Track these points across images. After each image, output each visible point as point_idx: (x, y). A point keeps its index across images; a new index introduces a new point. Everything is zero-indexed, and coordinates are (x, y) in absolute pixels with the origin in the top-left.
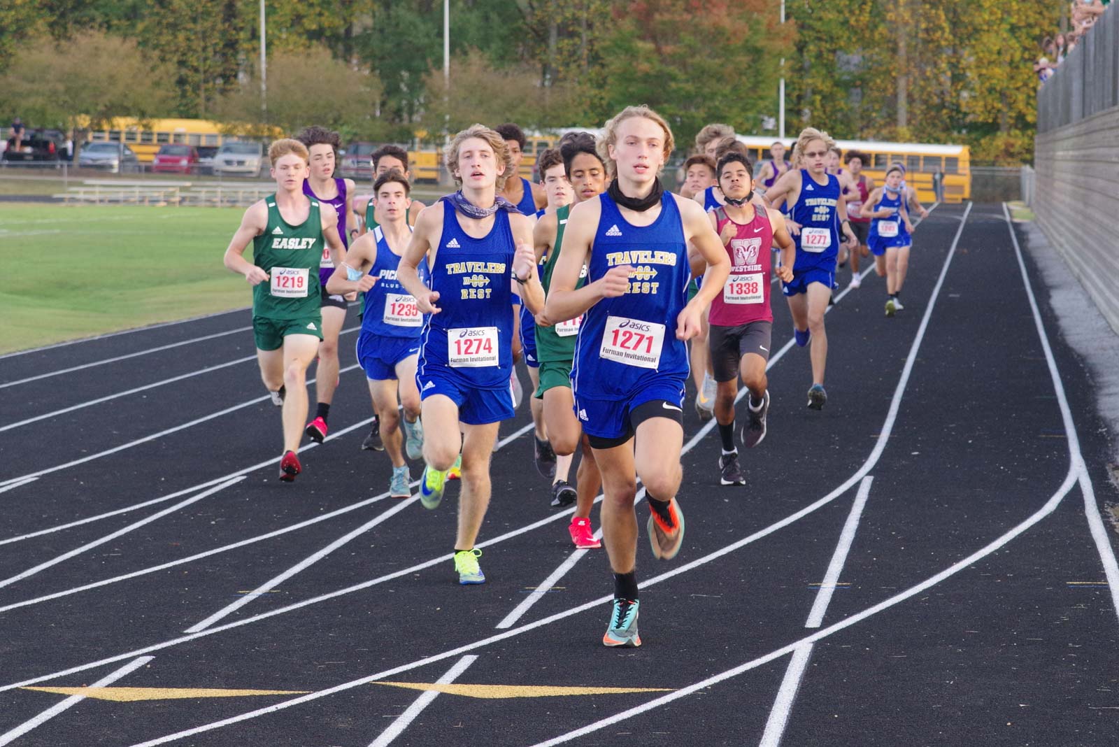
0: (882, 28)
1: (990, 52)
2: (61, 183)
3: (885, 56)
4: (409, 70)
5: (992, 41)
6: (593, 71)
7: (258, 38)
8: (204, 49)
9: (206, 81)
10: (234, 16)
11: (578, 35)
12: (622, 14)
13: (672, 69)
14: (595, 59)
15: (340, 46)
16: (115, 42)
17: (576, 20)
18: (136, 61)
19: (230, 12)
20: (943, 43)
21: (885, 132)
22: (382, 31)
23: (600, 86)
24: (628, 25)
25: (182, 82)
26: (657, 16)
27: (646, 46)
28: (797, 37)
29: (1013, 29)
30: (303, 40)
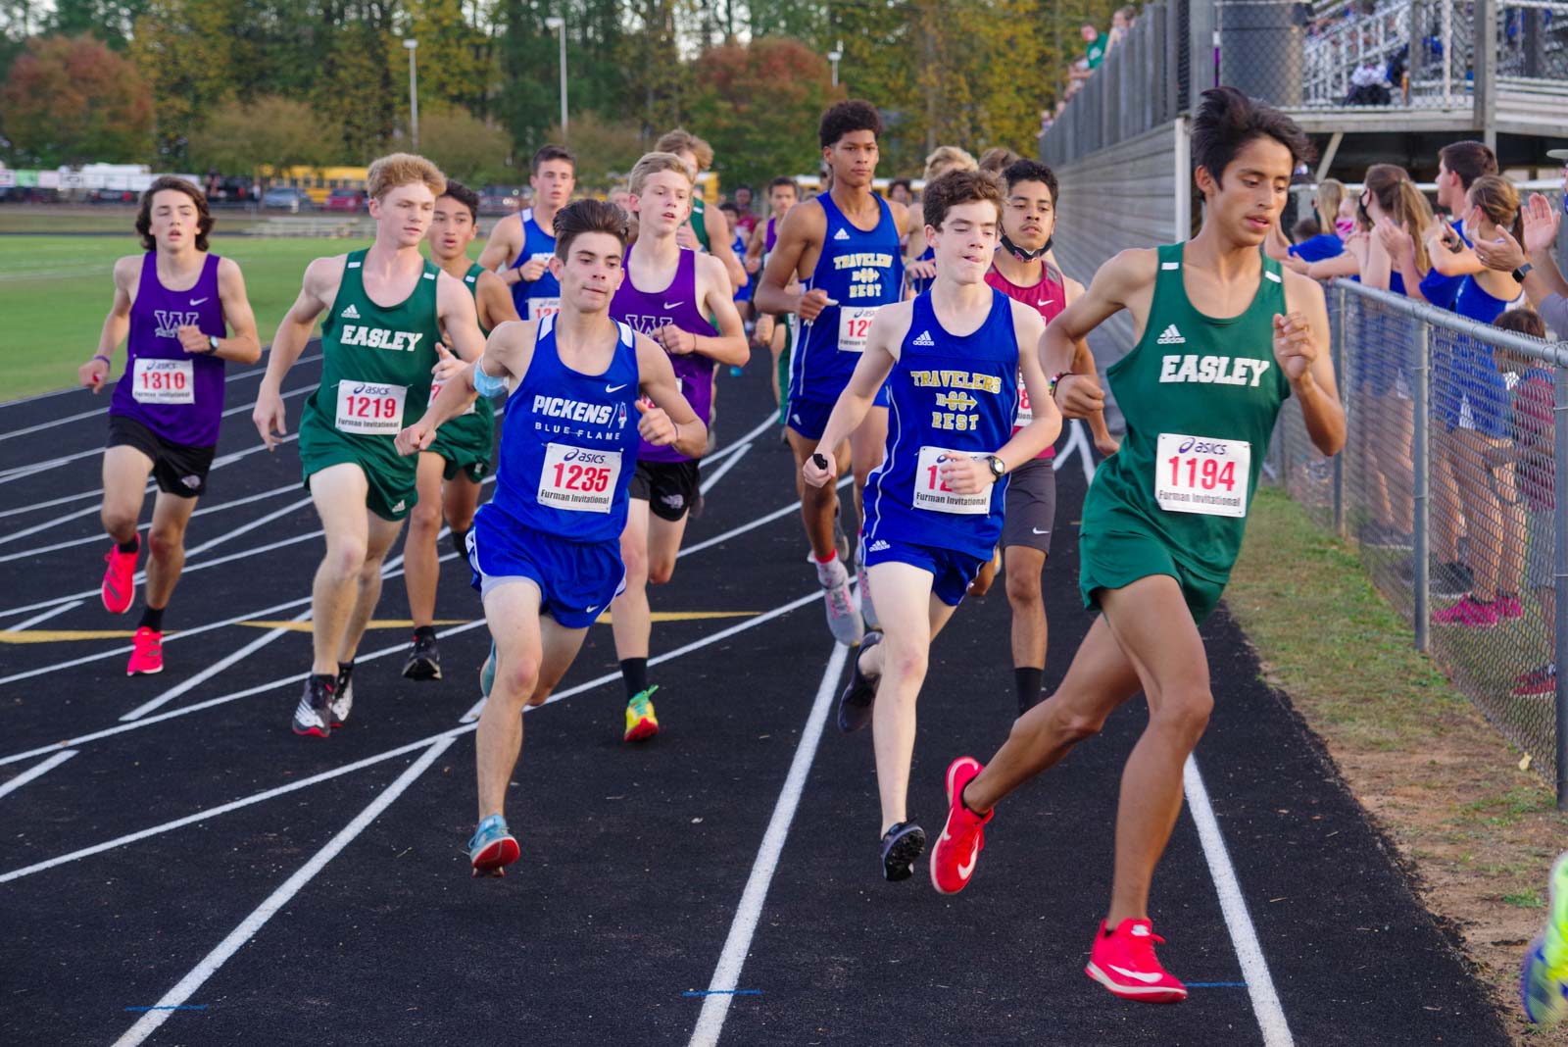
0: (915, 91)
1: (1001, 108)
2: (249, 221)
3: (917, 112)
4: (534, 125)
5: (1003, 99)
7: (411, 102)
8: (366, 111)
9: (368, 137)
10: (390, 84)
11: (671, 97)
12: (706, 79)
13: (748, 124)
15: (477, 109)
16: (292, 105)
17: (669, 85)
18: (309, 121)
19: (387, 81)
20: (964, 102)
22: (511, 95)
24: (711, 89)
25: (348, 138)
26: (734, 82)
27: (726, 105)
29: (1019, 90)
30: (447, 103)
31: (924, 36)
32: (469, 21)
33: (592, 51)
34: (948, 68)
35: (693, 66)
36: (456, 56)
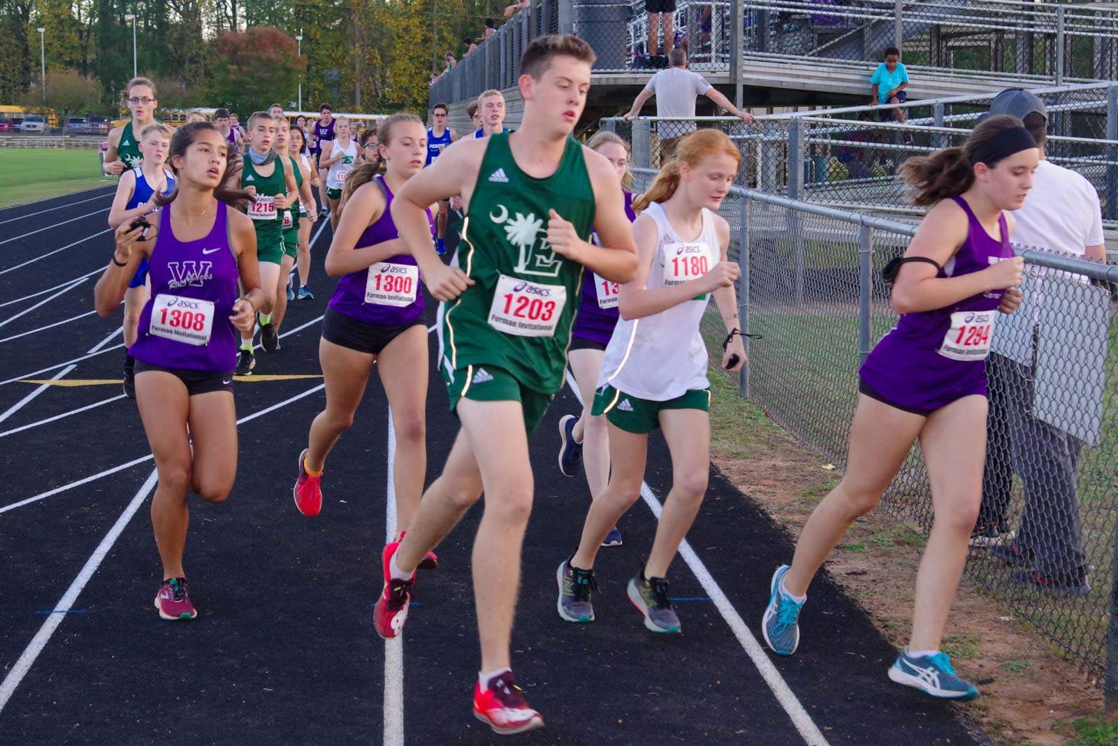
0: (347, 58)
1: (400, 69)
3: (349, 71)
4: (115, 80)
5: (401, 64)
6: (207, 80)
7: (41, 65)
8: (14, 70)
9: (15, 87)
10: (28, 54)
11: (199, 62)
12: (222, 52)
13: (248, 79)
14: (207, 73)
15: (82, 70)
17: (198, 55)
19: (26, 52)
20: (377, 65)
21: (350, 108)
22: (102, 61)
23: (210, 87)
24: (225, 58)
25: (3, 87)
26: (239, 53)
27: (234, 67)
28: (307, 63)
30: (63, 66)
31: (353, 25)
32: (76, 17)
33: (150, 34)
34: (368, 46)
35: (213, 43)
36: (69, 38)
